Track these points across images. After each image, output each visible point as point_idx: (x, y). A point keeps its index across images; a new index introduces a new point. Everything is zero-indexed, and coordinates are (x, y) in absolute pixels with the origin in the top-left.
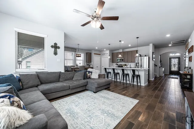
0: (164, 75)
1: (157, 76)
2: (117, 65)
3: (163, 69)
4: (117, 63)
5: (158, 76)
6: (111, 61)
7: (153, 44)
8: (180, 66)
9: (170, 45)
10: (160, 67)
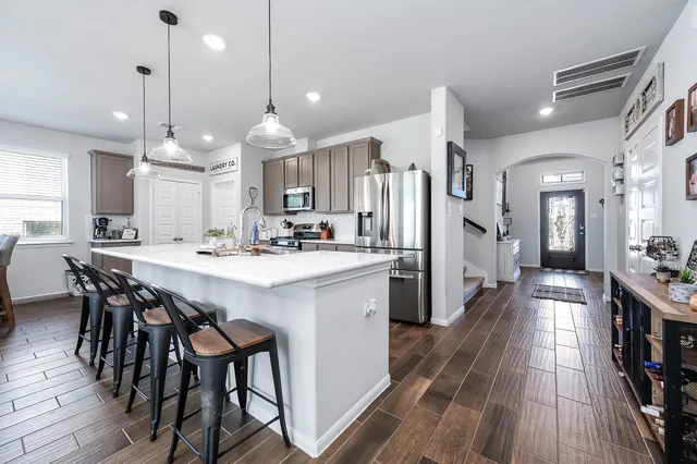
0: (518, 273)
1: (486, 285)
2: (290, 225)
3: (516, 244)
4: (290, 218)
5: (490, 284)
6: (259, 202)
7: (449, 89)
8: (584, 231)
9: (546, 112)
10: (499, 239)
